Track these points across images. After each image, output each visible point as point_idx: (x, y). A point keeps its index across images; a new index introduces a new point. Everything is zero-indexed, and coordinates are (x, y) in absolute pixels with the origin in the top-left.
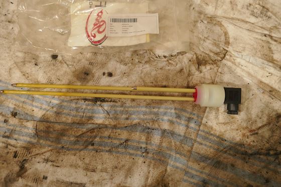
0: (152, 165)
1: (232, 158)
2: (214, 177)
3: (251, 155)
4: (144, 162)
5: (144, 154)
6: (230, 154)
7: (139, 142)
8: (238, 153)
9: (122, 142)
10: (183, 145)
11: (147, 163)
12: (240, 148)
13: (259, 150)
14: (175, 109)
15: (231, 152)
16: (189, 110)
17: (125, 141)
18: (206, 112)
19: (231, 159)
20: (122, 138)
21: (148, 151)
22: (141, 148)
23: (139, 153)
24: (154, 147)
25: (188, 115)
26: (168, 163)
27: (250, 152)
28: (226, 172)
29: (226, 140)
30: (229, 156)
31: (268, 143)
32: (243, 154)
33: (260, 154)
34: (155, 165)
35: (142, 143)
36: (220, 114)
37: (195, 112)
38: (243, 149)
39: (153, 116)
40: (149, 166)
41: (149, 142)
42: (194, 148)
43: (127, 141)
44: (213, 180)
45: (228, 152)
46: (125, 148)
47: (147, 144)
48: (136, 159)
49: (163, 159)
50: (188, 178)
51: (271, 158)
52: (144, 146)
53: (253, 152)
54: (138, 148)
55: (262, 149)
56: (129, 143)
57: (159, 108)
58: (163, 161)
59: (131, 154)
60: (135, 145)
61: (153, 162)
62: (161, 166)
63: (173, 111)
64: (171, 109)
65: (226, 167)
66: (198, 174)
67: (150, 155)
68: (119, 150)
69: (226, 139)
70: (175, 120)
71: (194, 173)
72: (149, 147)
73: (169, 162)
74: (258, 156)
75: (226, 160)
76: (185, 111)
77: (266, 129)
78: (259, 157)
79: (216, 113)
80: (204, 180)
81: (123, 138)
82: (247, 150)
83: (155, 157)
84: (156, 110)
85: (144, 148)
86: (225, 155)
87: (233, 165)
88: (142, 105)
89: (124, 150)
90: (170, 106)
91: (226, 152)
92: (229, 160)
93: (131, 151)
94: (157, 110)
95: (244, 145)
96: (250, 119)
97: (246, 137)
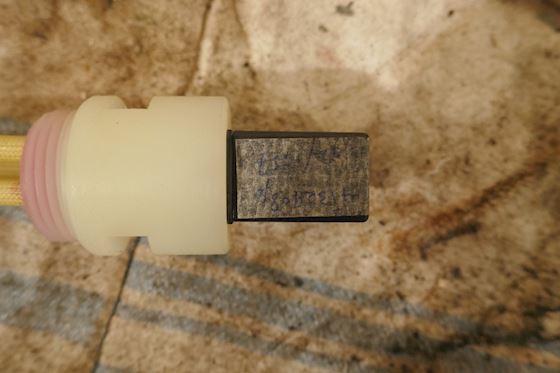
3: (445, 347)
6: (323, 356)
8: (367, 347)
10: (36, 338)
12: (380, 318)
13: (486, 314)
15: (333, 347)
27: (435, 332)
29: (299, 282)
31: (532, 273)
33: (491, 341)
38: (400, 321)
42: (107, 349)
45: (313, 347)
51: (549, 356)
53: (451, 331)
55: (502, 310)
69: (304, 275)
74: (481, 350)
77: (521, 201)
78: (488, 358)
82: (420, 327)
86: (295, 367)
91: (298, 350)
95: (401, 297)
96: (436, 148)
97: (416, 252)
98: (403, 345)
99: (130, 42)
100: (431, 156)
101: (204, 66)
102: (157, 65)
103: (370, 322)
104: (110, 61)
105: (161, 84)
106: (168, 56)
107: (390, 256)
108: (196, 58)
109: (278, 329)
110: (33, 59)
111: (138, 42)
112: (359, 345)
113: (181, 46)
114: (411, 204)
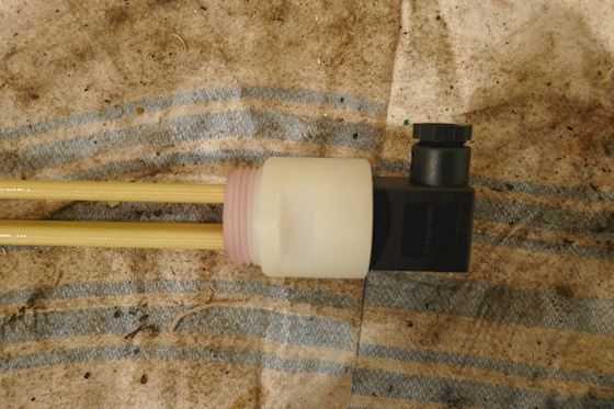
0: (182, 383)
1: (555, 258)
2: (490, 366)
4: (144, 380)
5: (137, 341)
6: (542, 242)
7: (100, 291)
8: (575, 231)
9: (14, 307)
11: (155, 379)
12: (581, 206)
14: (245, 92)
15: (547, 234)
16: (313, 86)
17: (31, 302)
18: (396, 75)
19: (552, 265)
20: (10, 287)
21: (151, 321)
22: (117, 315)
23: (113, 339)
24: (178, 296)
25: (312, 111)
26: (259, 355)
28: (538, 331)
29: (510, 187)
30: (541, 255)
32: (600, 230)
34: (194, 379)
35: (119, 287)
36: (460, 71)
37: (342, 91)
38: (597, 207)
39: (139, 148)
40: (170, 390)
41: (149, 276)
43: (37, 297)
44: (489, 381)
45: (532, 236)
46: (38, 330)
47: (141, 290)
48: (103, 371)
49: (227, 342)
50: (368, 399)
52: (127, 301)
54: (99, 322)
56: (53, 305)
57: (166, 105)
58: (231, 351)
59: (70, 357)
60: (84, 306)
61: (183, 368)
62: (225, 379)
63: (236, 105)
64: (226, 97)
65: (537, 305)
66: (415, 368)
67: (166, 338)
68: (10, 348)
69: (512, 181)
70: (254, 146)
71: (393, 367)
72: (155, 301)
73: (267, 349)
75: (527, 276)
76: (294, 93)
79: (442, 72)
80: (449, 391)
81: (16, 286)
83: (190, 341)
84: (151, 119)
85: (133, 312)
86: (521, 254)
87: (564, 292)
88: (79, 108)
89: (33, 346)
90: (218, 84)
91: (521, 239)
92: (543, 270)
93: (72, 343)
94: (158, 115)
95: (595, 188)
96: (602, 62)
97: (600, 149)
98: (604, 225)
99: (346, 14)
100: (600, 68)
101: (406, 24)
102: (369, 29)
103: (574, 210)
104: (334, 30)
105: (375, 44)
106: (378, 20)
107: (580, 155)
108: (400, 18)
109: (501, 226)
110: (276, 37)
111: (352, 13)
112: (568, 231)
113: (387, 10)
114: (590, 110)
